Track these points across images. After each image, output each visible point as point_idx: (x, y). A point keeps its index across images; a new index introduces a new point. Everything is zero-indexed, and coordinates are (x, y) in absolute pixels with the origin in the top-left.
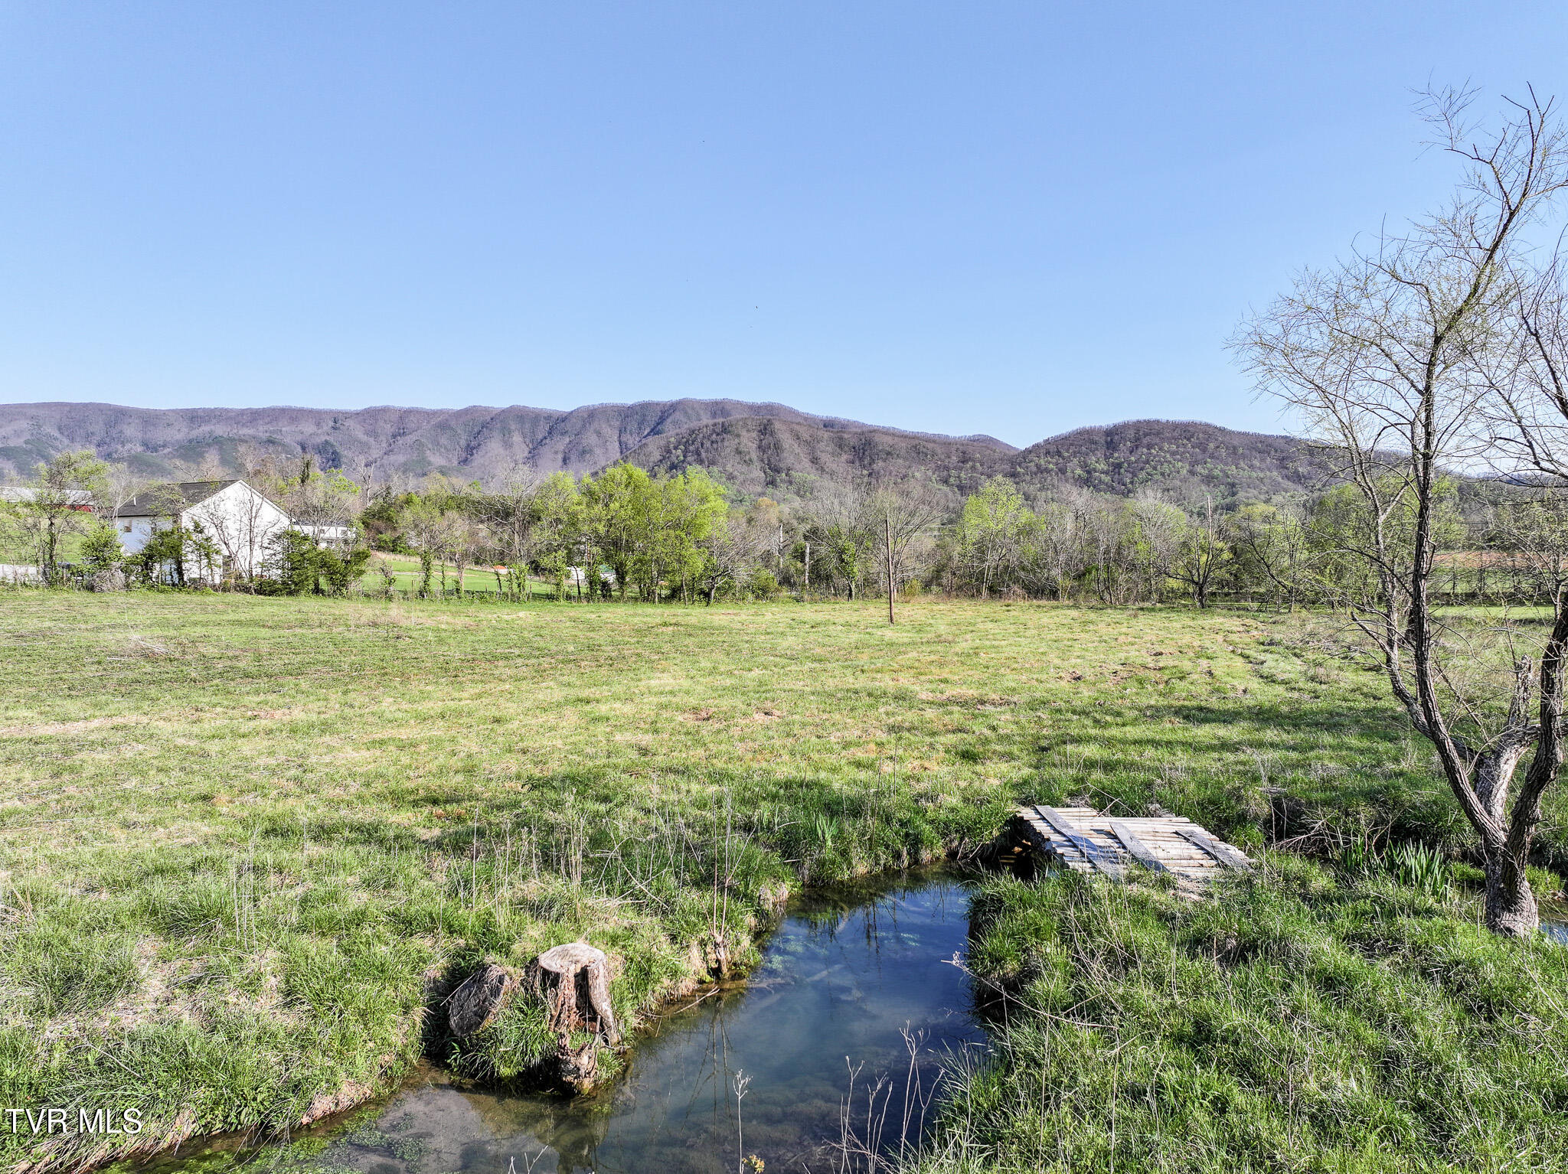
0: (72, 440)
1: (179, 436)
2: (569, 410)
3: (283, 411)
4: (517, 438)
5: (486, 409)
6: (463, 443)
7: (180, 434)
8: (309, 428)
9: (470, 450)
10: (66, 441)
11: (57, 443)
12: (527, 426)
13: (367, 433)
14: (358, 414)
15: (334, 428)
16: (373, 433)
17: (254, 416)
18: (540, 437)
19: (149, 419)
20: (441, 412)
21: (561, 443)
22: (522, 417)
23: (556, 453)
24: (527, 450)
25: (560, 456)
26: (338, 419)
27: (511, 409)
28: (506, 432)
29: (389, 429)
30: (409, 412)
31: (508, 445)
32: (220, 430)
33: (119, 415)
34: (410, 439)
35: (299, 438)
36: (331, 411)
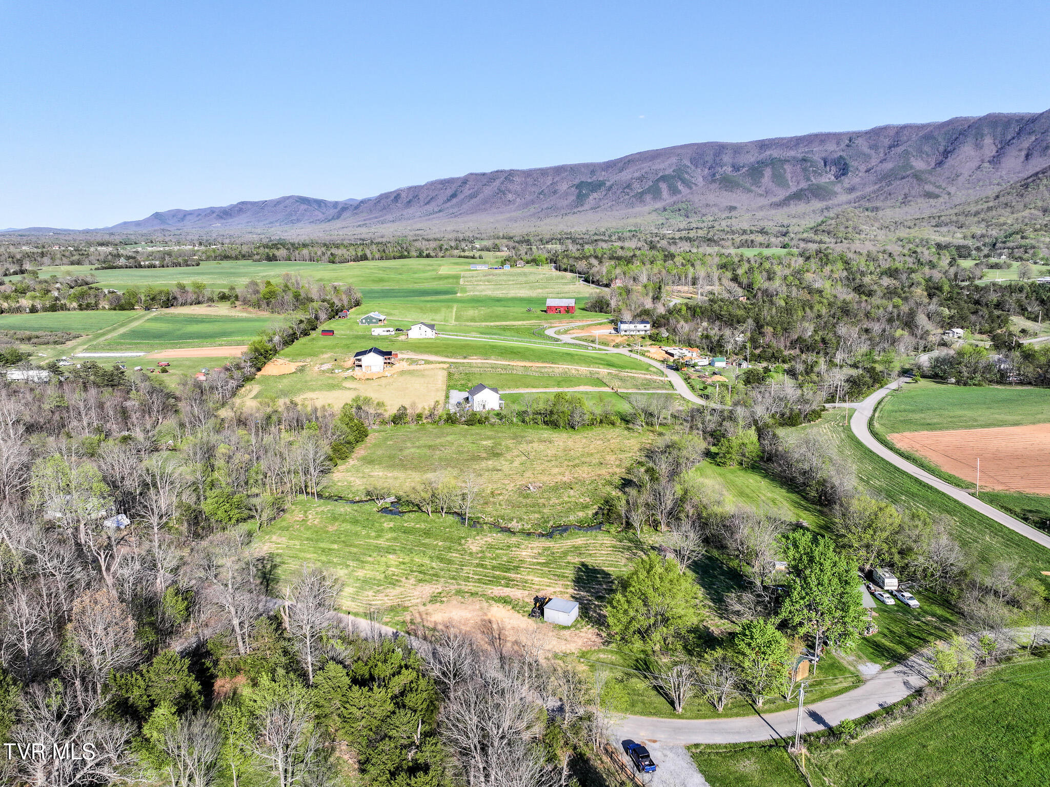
0: (697, 167)
1: (752, 160)
2: (1041, 112)
3: (816, 136)
4: (988, 141)
5: (966, 119)
6: (941, 149)
7: (751, 158)
8: (831, 147)
9: (946, 153)
10: (693, 168)
11: (689, 170)
12: (999, 129)
13: (870, 148)
14: (867, 133)
15: (848, 146)
16: (875, 147)
17: (798, 141)
18: (1009, 137)
19: (737, 149)
20: (928, 125)
21: (1027, 142)
22: (995, 122)
23: (1020, 150)
24: (994, 149)
25: (1023, 153)
26: (852, 138)
27: (988, 116)
28: (979, 136)
29: (887, 142)
30: (904, 127)
31: (978, 146)
32: (775, 153)
33: (720, 148)
34: (899, 150)
35: (823, 155)
36: (848, 133)
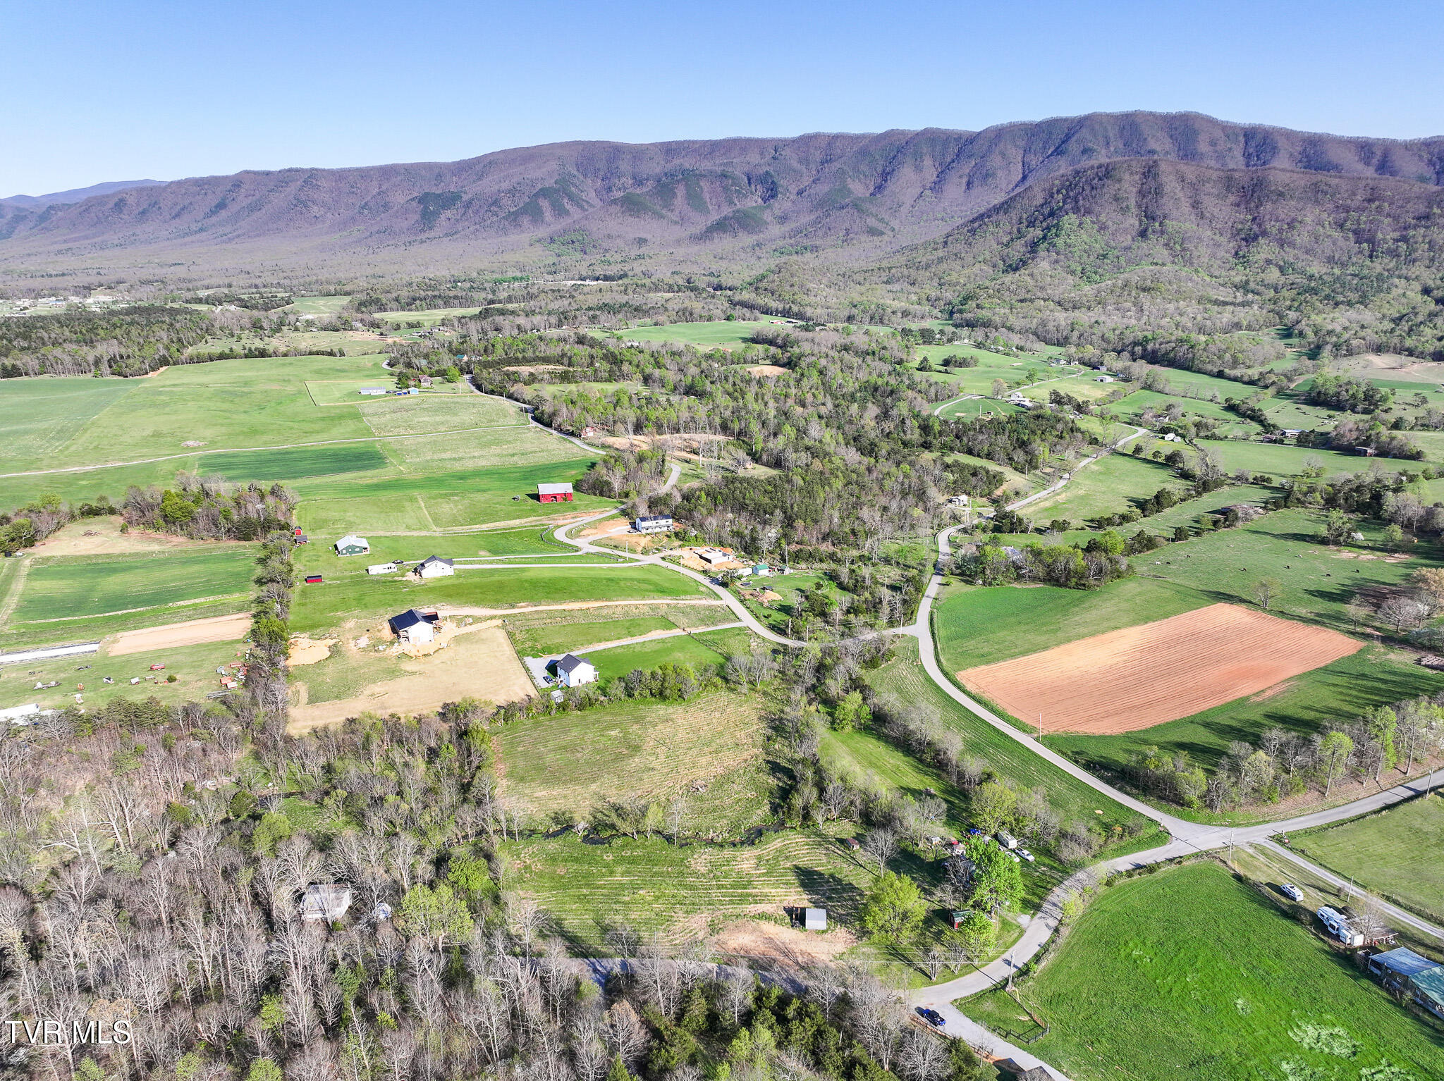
0: (586, 176)
1: (658, 170)
2: (978, 130)
3: (735, 141)
4: (928, 162)
5: (903, 133)
6: (880, 169)
7: (656, 167)
8: (754, 158)
9: (886, 175)
10: (581, 177)
11: (576, 181)
12: (938, 148)
13: (800, 162)
14: (794, 141)
15: (774, 158)
16: (805, 161)
17: (713, 148)
18: (949, 160)
19: (637, 153)
20: (863, 137)
21: (967, 167)
22: (933, 139)
23: (961, 177)
24: (935, 174)
25: (964, 180)
26: (778, 147)
27: (926, 131)
28: (918, 157)
29: (818, 156)
30: (836, 137)
31: (918, 169)
32: (688, 163)
33: (615, 151)
34: (836, 166)
35: (746, 169)
36: (772, 140)
